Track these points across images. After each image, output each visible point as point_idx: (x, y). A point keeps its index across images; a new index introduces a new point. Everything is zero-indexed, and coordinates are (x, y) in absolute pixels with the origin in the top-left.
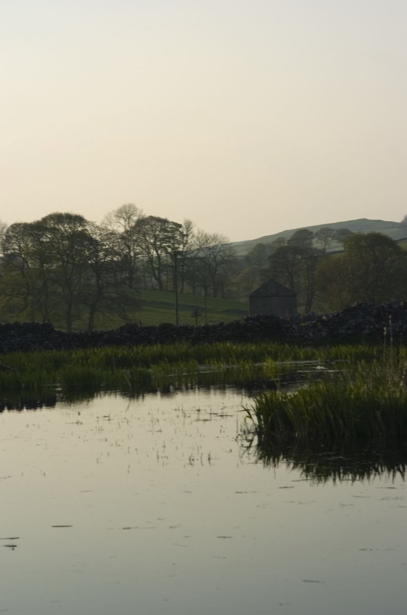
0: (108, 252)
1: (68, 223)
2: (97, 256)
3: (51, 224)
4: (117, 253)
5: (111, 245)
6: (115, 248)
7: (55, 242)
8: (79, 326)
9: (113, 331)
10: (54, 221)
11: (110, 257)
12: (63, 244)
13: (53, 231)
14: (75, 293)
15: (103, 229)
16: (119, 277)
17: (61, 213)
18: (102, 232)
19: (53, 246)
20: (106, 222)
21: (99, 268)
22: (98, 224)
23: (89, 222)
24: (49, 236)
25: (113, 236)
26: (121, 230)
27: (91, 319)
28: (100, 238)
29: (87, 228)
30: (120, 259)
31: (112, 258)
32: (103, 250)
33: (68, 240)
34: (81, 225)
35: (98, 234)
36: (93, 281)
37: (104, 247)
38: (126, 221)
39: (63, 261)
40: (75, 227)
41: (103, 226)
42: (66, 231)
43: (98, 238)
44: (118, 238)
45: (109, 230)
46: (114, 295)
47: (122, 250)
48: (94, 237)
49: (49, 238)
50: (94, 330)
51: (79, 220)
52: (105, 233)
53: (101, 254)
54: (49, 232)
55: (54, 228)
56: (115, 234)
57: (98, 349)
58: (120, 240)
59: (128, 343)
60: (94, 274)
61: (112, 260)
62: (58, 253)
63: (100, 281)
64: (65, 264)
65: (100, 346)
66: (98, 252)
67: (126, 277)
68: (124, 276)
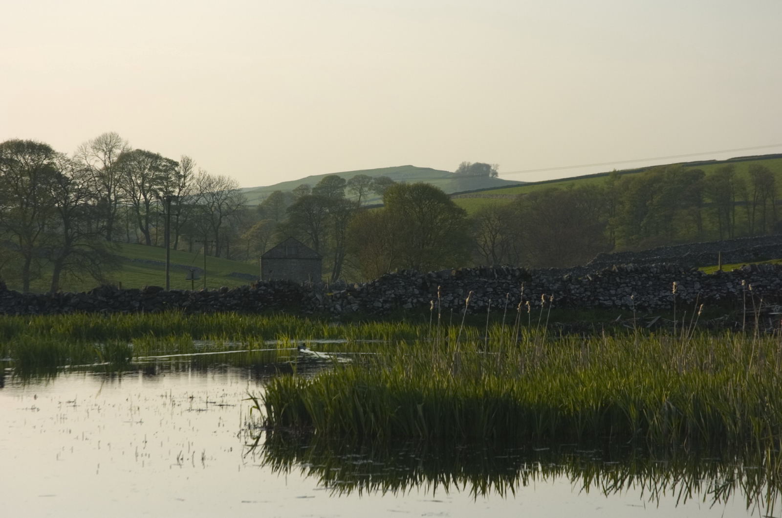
0: (80, 194)
1: (30, 154)
2: (67, 198)
3: (8, 154)
4: (91, 195)
5: (86, 184)
6: (91, 189)
7: (12, 177)
8: (40, 286)
9: (84, 293)
10: (11, 150)
11: (83, 199)
12: (22, 181)
13: (10, 162)
14: (36, 244)
15: (76, 164)
16: (94, 226)
17: (22, 141)
18: (74, 168)
19: (9, 182)
20: (80, 154)
21: (69, 214)
22: (70, 156)
23: (57, 153)
24: (5, 170)
25: (89, 172)
26: (99, 166)
27: (55, 279)
28: (72, 175)
29: (55, 161)
30: (96, 202)
31: (86, 201)
32: (76, 191)
33: (30, 176)
34: (46, 157)
35: (69, 169)
36: (61, 230)
37: (76, 187)
38: (105, 154)
39: (22, 204)
40: (39, 159)
41: (76, 159)
42: (26, 163)
43: (69, 175)
44: (95, 175)
45: (84, 165)
46: (88, 249)
47: (99, 191)
48: (64, 173)
49: (5, 172)
50: (58, 292)
51: (45, 150)
52: (79, 169)
53: (72, 196)
54: (5, 164)
55: (12, 160)
56: (91, 171)
57: (63, 315)
58: (97, 179)
59: (103, 310)
60: (62, 221)
61: (86, 204)
62: (16, 192)
63: (69, 230)
64: (24, 206)
65: (67, 313)
66: (68, 194)
67: (103, 226)
68: (101, 224)
